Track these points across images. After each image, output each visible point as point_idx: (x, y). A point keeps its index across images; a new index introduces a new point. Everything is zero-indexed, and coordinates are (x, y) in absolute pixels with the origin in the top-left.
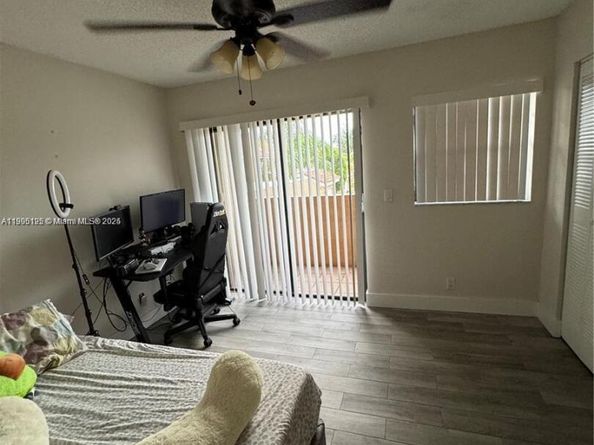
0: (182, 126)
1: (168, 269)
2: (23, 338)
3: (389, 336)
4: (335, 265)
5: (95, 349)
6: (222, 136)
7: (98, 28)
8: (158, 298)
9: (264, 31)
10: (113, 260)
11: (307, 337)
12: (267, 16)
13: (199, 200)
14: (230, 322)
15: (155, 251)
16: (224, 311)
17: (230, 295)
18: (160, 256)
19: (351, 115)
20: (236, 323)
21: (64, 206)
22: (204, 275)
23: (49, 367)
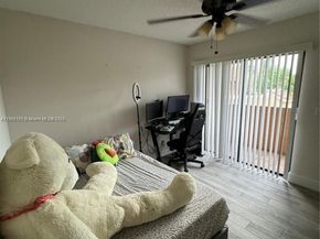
0: (193, 63)
1: (174, 132)
2: (117, 145)
3: (297, 204)
4: (268, 150)
5: (139, 156)
6: (212, 68)
7: (152, 22)
8: (169, 144)
9: (228, 14)
10: (153, 123)
11: (240, 185)
12: (231, 5)
13: (195, 101)
14: (199, 165)
15: (171, 122)
16: (198, 159)
17: (203, 152)
18: (172, 125)
19: (296, 56)
20: (203, 166)
21: (138, 97)
22: (189, 138)
23: (123, 158)
